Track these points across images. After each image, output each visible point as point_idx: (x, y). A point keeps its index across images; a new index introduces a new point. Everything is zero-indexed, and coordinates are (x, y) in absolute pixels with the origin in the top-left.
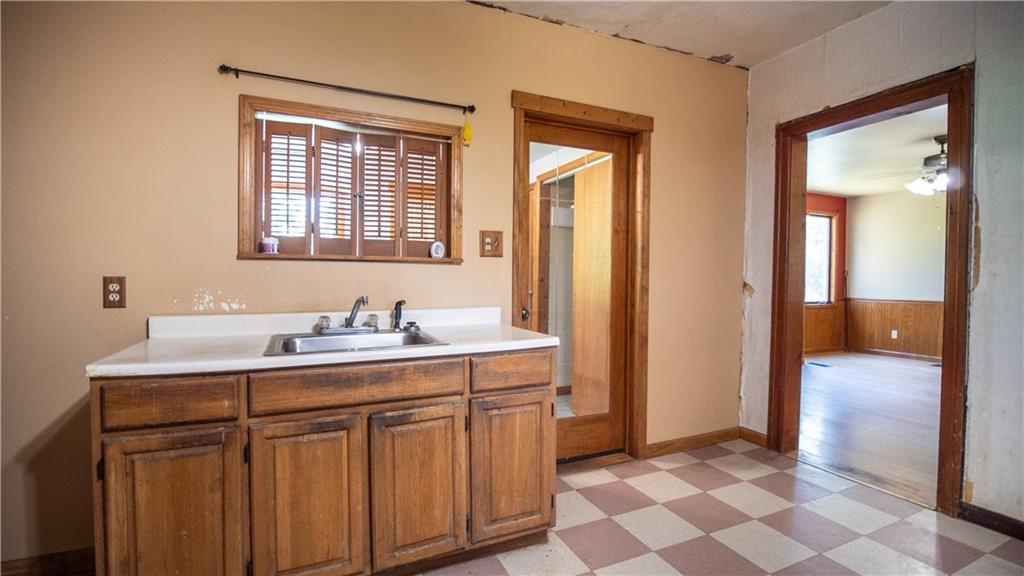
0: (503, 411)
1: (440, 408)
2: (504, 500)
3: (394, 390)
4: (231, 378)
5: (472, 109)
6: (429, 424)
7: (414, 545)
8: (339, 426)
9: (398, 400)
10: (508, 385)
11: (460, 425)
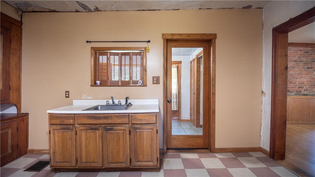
0: (141, 130)
1: (122, 127)
2: (141, 156)
3: (110, 121)
4: (73, 115)
5: (149, 41)
6: (119, 131)
7: (115, 163)
8: (96, 129)
9: (110, 124)
10: (142, 123)
11: (128, 133)
